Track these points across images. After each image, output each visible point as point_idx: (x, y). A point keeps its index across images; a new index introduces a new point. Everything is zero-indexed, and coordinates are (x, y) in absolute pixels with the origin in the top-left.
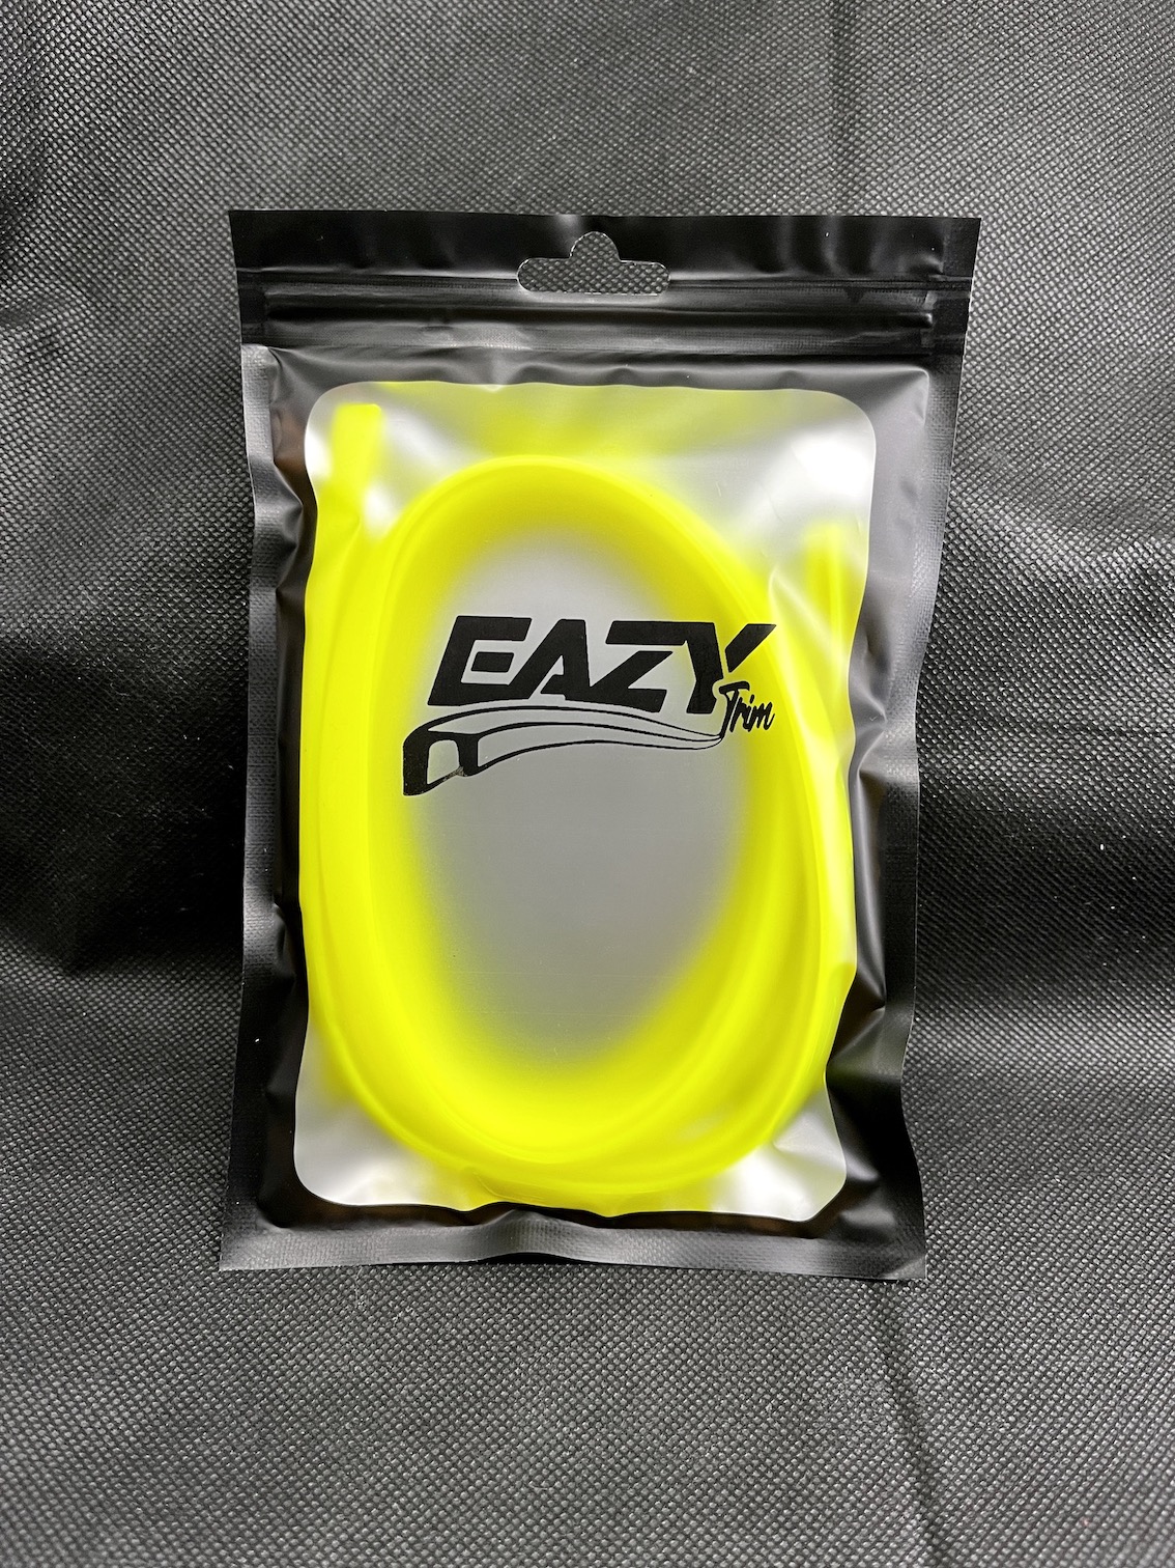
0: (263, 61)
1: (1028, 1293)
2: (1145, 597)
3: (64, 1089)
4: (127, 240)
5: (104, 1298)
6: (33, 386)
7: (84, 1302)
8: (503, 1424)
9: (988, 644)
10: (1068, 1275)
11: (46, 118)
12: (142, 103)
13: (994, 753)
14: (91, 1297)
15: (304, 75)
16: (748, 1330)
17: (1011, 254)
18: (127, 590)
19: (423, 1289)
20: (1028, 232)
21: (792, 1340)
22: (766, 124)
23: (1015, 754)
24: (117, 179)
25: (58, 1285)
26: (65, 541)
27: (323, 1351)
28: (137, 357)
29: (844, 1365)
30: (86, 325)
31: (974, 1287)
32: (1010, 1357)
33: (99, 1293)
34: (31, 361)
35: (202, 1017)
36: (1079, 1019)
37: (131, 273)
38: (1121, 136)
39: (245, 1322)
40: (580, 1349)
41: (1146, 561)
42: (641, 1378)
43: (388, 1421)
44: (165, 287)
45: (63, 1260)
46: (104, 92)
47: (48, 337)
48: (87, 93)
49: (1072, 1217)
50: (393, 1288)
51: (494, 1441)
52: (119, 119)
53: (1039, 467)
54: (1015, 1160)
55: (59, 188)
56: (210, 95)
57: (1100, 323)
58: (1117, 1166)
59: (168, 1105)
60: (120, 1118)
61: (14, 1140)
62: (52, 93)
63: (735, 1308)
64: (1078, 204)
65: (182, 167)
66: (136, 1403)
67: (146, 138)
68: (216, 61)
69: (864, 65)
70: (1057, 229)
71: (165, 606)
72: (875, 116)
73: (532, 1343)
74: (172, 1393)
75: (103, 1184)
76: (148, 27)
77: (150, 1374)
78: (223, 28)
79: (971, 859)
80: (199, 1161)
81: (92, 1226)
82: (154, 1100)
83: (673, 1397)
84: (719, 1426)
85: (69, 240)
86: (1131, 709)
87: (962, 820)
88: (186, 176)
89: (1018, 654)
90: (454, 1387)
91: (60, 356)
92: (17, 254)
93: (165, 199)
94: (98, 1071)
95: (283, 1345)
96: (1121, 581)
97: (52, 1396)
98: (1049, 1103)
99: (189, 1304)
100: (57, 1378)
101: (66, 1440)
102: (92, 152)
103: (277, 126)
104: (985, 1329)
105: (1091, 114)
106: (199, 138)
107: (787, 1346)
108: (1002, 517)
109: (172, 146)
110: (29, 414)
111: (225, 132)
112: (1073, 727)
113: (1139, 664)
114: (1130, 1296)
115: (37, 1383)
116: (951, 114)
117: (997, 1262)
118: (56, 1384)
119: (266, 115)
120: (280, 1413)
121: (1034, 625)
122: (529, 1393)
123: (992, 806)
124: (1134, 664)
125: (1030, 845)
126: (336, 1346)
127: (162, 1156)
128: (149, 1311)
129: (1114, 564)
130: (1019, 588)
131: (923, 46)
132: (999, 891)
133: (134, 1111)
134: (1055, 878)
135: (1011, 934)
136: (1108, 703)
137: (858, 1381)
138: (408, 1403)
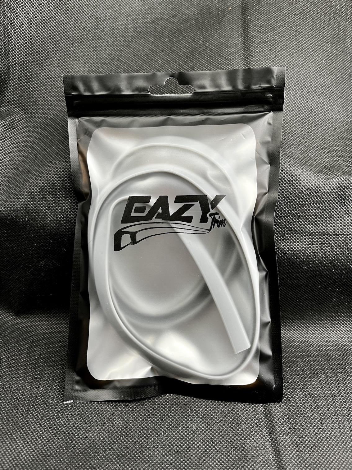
0: (75, 41)
1: (314, 412)
2: (342, 194)
3: (14, 351)
4: (35, 94)
5: (23, 416)
6: (6, 137)
7: (17, 417)
8: (147, 456)
9: (295, 208)
10: (327, 407)
11: (10, 59)
12: (39, 54)
13: (298, 241)
14: (19, 415)
15: (87, 45)
16: (226, 425)
17: (297, 92)
18: (34, 197)
19: (123, 413)
20: (302, 86)
21: (240, 428)
22: (223, 57)
23: (305, 242)
24: (32, 77)
25: (9, 412)
26: (15, 183)
27: (91, 433)
28: (38, 128)
29: (256, 436)
30: (23, 119)
31: (297, 411)
32: (309, 433)
33: (22, 414)
34: (6, 130)
35: (57, 328)
36: (329, 326)
37: (36, 104)
38: (330, 57)
39: (67, 424)
40: (172, 432)
41: (341, 183)
42: (192, 441)
43: (111, 455)
44: (46, 108)
45: (11, 404)
47: (11, 123)
48: (23, 52)
49: (328, 388)
50: (114, 413)
51: (145, 462)
52: (32, 59)
53: (308, 155)
54: (310, 370)
55: (15, 79)
56: (59, 52)
57: (325, 112)
58: (342, 372)
59: (45, 356)
60: (30, 360)
62: (12, 51)
63: (222, 418)
64: (317, 77)
65: (51, 73)
67: (40, 64)
68: (61, 42)
69: (252, 38)
70: (311, 85)
71: (46, 202)
72: (255, 53)
73: (157, 430)
74: (43, 446)
75: (24, 380)
76: (41, 32)
77: (37, 440)
78: (63, 32)
79: (293, 275)
80: (54, 373)
81: (20, 393)
82: (41, 354)
83: (202, 447)
84: (216, 456)
85: (18, 94)
86: (340, 227)
87: (289, 263)
88: (52, 75)
89: (304, 211)
90: (132, 444)
91: (15, 128)
93: (46, 82)
94: (24, 345)
95: (79, 431)
96: (334, 189)
97: (6, 446)
98: (320, 352)
99: (49, 418)
101: (10, 461)
102: (24, 68)
103: (79, 60)
104: (301, 424)
105: (320, 50)
106: (56, 64)
107: (238, 430)
108: (297, 170)
109: (48, 66)
110: (5, 146)
111: (64, 62)
112: (322, 233)
113: (341, 214)
114: (347, 413)
116: (278, 52)
117: (304, 403)
119: (76, 57)
120: (77, 453)
121: (308, 202)
122: (156, 446)
123: (298, 258)
124: (340, 214)
125: (311, 270)
126: (95, 431)
127: (43, 371)
128: (37, 420)
129: (332, 184)
130: (303, 191)
131: (269, 32)
132: (302, 285)
133: (35, 357)
134: (319, 281)
135: (306, 299)
136: (332, 226)
137: (261, 441)
138: (118, 450)
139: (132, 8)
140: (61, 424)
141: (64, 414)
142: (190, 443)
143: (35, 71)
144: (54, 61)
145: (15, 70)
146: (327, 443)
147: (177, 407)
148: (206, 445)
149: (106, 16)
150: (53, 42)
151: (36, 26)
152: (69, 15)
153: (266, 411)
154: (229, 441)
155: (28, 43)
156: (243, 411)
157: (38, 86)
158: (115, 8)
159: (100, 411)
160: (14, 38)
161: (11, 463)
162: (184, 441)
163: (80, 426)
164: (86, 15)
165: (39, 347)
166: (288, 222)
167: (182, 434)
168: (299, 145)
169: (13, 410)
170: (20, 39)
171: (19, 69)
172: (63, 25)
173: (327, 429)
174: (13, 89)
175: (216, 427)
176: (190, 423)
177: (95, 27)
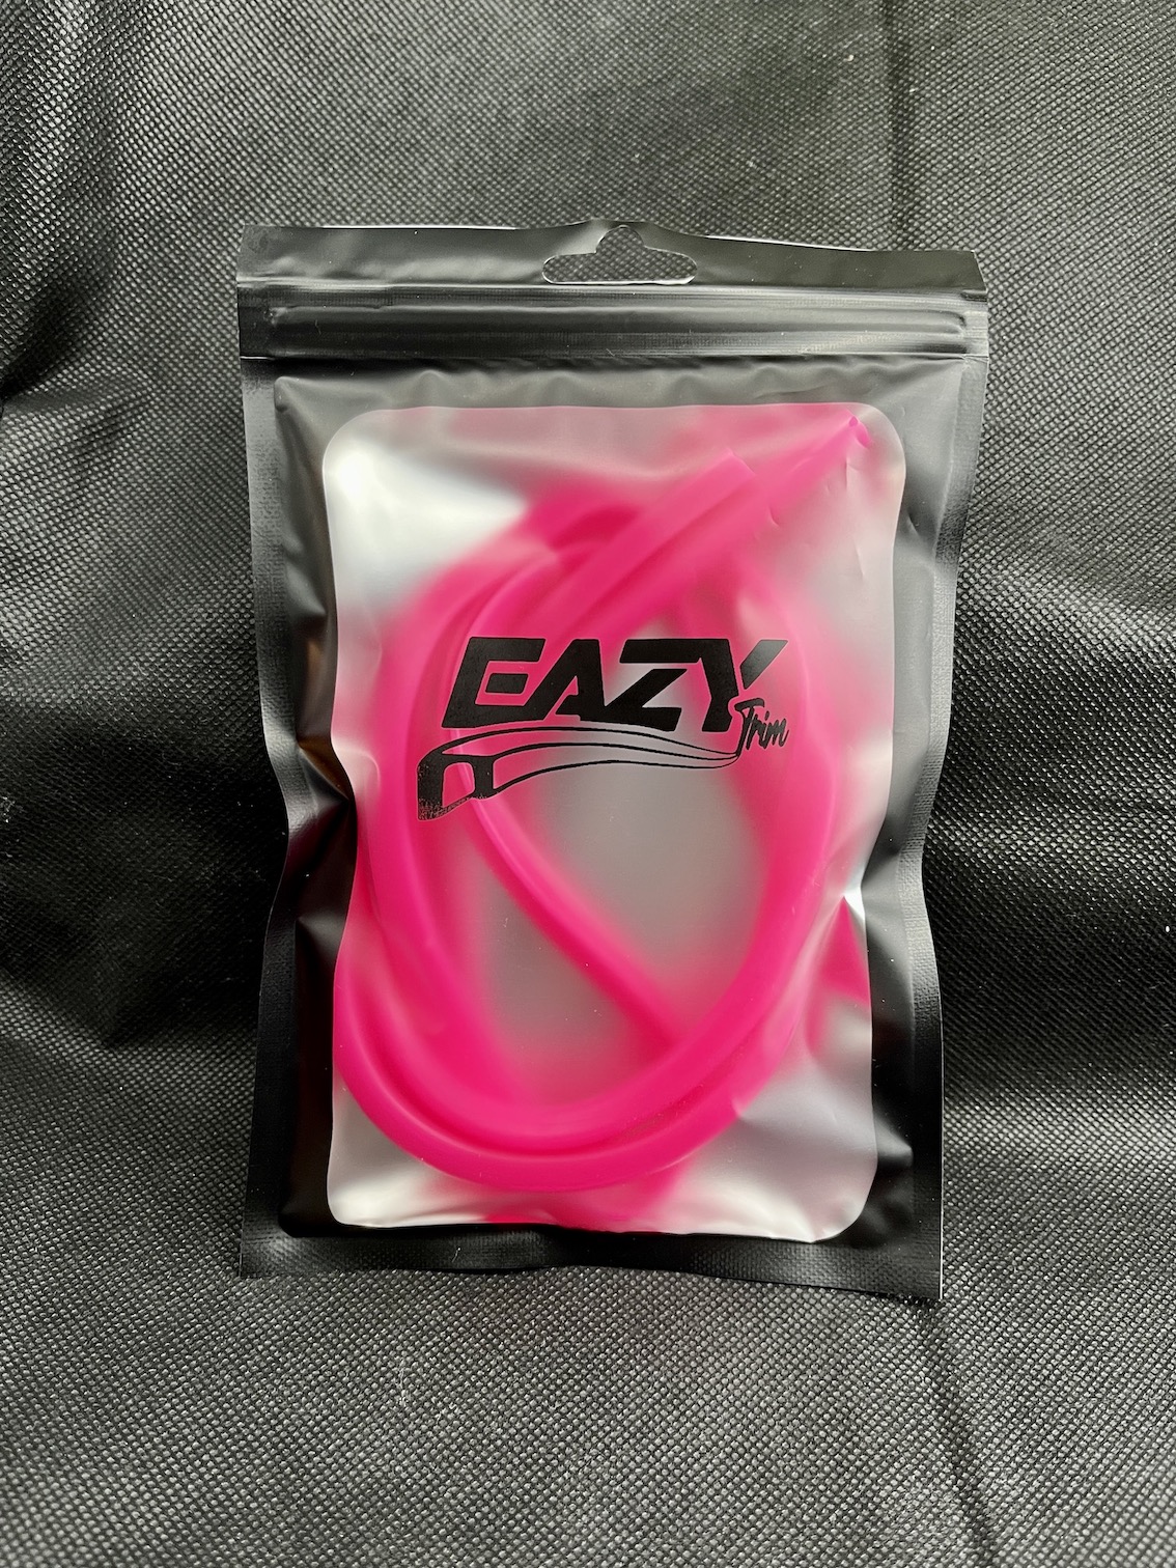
0: (332, 156)
1: (1101, 1400)
3: (99, 1166)
5: (135, 1385)
6: (97, 464)
7: (115, 1390)
8: (551, 1531)
9: (1050, 722)
10: (1141, 1381)
12: (212, 193)
13: (1055, 830)
14: (122, 1384)
15: (371, 169)
16: (810, 1434)
17: (1069, 343)
19: (467, 1384)
20: (1086, 322)
21: (856, 1445)
22: (826, 215)
23: (1077, 831)
24: (186, 267)
25: (89, 1372)
26: (119, 613)
27: (363, 1449)
28: (199, 437)
29: (911, 1473)
30: (151, 407)
31: (1045, 1394)
32: (1083, 1467)
33: (130, 1380)
34: (96, 440)
35: (242, 1093)
36: (1147, 1111)
37: (196, 357)
39: (281, 1416)
40: (632, 1453)
42: (697, 1485)
43: (430, 1525)
44: (230, 371)
45: (93, 1345)
46: (175, 182)
47: (114, 417)
48: (159, 183)
49: (1144, 1320)
50: (436, 1383)
51: (543, 1550)
52: (189, 209)
54: (1084, 1258)
55: (129, 274)
56: (279, 188)
59: (205, 1184)
60: (155, 1198)
62: (124, 181)
63: (795, 1411)
64: (1136, 296)
66: (168, 1499)
67: (215, 228)
69: (923, 158)
70: (1115, 319)
71: (217, 678)
72: (934, 207)
73: (582, 1445)
74: (204, 1489)
75: (136, 1266)
76: (220, 119)
77: (182, 1468)
78: (292, 122)
79: (1033, 939)
82: (190, 1179)
83: (731, 1505)
84: (780, 1537)
85: (137, 325)
87: (1023, 898)
89: (1080, 732)
90: (500, 1491)
91: (125, 436)
92: (85, 337)
94: (135, 1148)
95: (321, 1441)
97: (81, 1488)
98: (1117, 1198)
99: (223, 1394)
100: (86, 1469)
101: (95, 1537)
102: (162, 239)
104: (1057, 1439)
112: (1137, 805)
115: (66, 1475)
116: (1010, 206)
117: (1068, 1367)
118: (85, 1476)
120: (318, 1514)
122: (579, 1500)
123: (1052, 883)
125: (1092, 926)
126: (376, 1444)
127: (197, 1238)
128: (182, 1401)
131: (982, 140)
132: (1061, 974)
133: (169, 1190)
134: (1120, 962)
135: (1074, 1020)
137: (926, 1491)
138: (452, 1507)
139: (523, 51)
140: (263, 1415)
141: (271, 1382)
142: (692, 1492)
143: (199, 250)
145: (130, 243)
146: (1143, 1504)
147: (645, 1368)
148: (744, 1498)
149: (437, 75)
150: (260, 156)
151: (205, 100)
152: (316, 67)
153: (942, 1390)
154: (822, 1487)
155: (176, 156)
156: (867, 1389)
157: (206, 299)
158: (469, 50)
159: (388, 1375)
160: (131, 135)
161: (99, 1545)
162: (671, 1484)
163: (324, 1423)
164: (372, 70)
165: (182, 1156)
166: (1025, 765)
167: (664, 1459)
169: (103, 1367)
170: (151, 139)
171: (146, 241)
172: (293, 102)
173: (1141, 1456)
174: (122, 308)
175: (779, 1439)
176: (688, 1425)
177: (399, 112)
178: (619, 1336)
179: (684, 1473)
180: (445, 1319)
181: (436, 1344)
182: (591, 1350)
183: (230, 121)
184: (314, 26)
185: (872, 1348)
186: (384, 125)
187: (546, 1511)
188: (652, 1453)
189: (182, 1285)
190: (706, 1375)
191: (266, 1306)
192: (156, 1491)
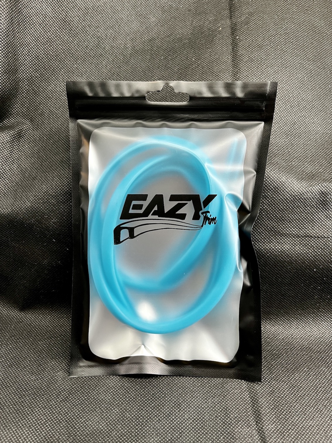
0: (78, 59)
1: (298, 403)
2: (323, 200)
3: (19, 344)
4: (41, 107)
5: (28, 405)
6: (15, 146)
7: (22, 406)
9: (279, 213)
10: (309, 397)
11: (19, 74)
12: (45, 70)
13: (283, 244)
14: (24, 404)
15: (89, 62)
16: (216, 415)
17: (282, 107)
18: (39, 201)
19: (120, 403)
20: (286, 101)
22: (214, 73)
23: (289, 244)
24: (39, 91)
25: (15, 401)
26: (22, 188)
27: (91, 421)
28: (43, 138)
29: (244, 425)
30: (30, 129)
31: (282, 401)
32: (293, 422)
34: (15, 139)
35: (59, 322)
36: (311, 321)
37: (42, 115)
38: (311, 74)
39: (68, 413)
40: (166, 421)
41: (323, 190)
42: (184, 430)
44: (51, 119)
45: (16, 393)
46: (35, 67)
47: (19, 133)
48: (30, 68)
49: (310, 380)
50: (112, 403)
52: (39, 75)
54: (293, 363)
55: (23, 93)
56: (64, 68)
57: (307, 125)
58: (323, 365)
59: (48, 348)
60: (34, 352)
61: (4, 358)
62: (21, 67)
63: (212, 408)
65: (56, 87)
67: (47, 80)
69: (241, 57)
70: (294, 100)
71: (49, 205)
72: (244, 70)
73: (152, 419)
74: (47, 433)
75: (28, 371)
76: (47, 50)
77: (41, 427)
78: (67, 50)
79: (278, 274)
80: (56, 365)
81: (25, 384)
82: (44, 347)
83: (193, 435)
85: (26, 107)
86: (321, 231)
87: (274, 263)
88: (58, 89)
89: (288, 216)
90: (129, 432)
91: (23, 138)
92: (11, 111)
93: (52, 96)
94: (29, 338)
95: (79, 420)
96: (316, 195)
97: (13, 433)
98: (303, 346)
100: (14, 428)
102: (32, 83)
103: (82, 76)
104: (285, 414)
105: (303, 68)
106: (61, 79)
107: (227, 419)
108: (282, 178)
109: (54, 81)
110: (14, 153)
111: (68, 78)
112: (305, 236)
113: (323, 218)
114: (327, 403)
115: (8, 429)
116: (264, 69)
117: (289, 394)
118: (14, 430)
119: (79, 73)
121: (292, 207)
122: (151, 434)
123: (283, 259)
124: (321, 218)
126: (95, 420)
127: (46, 363)
128: (41, 409)
129: (314, 190)
130: (287, 197)
131: (257, 51)
132: (286, 283)
133: (38, 350)
134: (302, 279)
135: (290, 296)
136: (314, 229)
137: (248, 430)
138: (115, 437)
139: (130, 28)
140: (63, 413)
142: (183, 431)
143: (42, 86)
144: (59, 77)
145: (23, 85)
147: (170, 397)
148: (197, 433)
149: (107, 36)
150: (58, 59)
151: (42, 44)
152: (73, 34)
153: (253, 401)
154: (219, 429)
155: (35, 60)
156: (232, 402)
157: (45, 99)
158: (115, 28)
159: (98, 401)
160: (22, 55)
162: (177, 429)
163: (80, 414)
164: (89, 35)
165: (42, 340)
166: (273, 225)
167: (175, 422)
168: (283, 155)
169: (19, 400)
170: (28, 56)
171: (27, 84)
172: (67, 44)
173: (309, 418)
174: (21, 102)
175: (207, 416)
176: (182, 413)
177: (97, 46)
178: (163, 388)
179: (180, 426)
180: (115, 385)
181: (112, 392)
182: (155, 392)
183: (50, 50)
184: (72, 23)
185: (233, 390)
186: (93, 50)
187: (142, 438)
188: (172, 421)
189: (41, 376)
190: (187, 399)
191: (64, 382)
192: (33, 434)
